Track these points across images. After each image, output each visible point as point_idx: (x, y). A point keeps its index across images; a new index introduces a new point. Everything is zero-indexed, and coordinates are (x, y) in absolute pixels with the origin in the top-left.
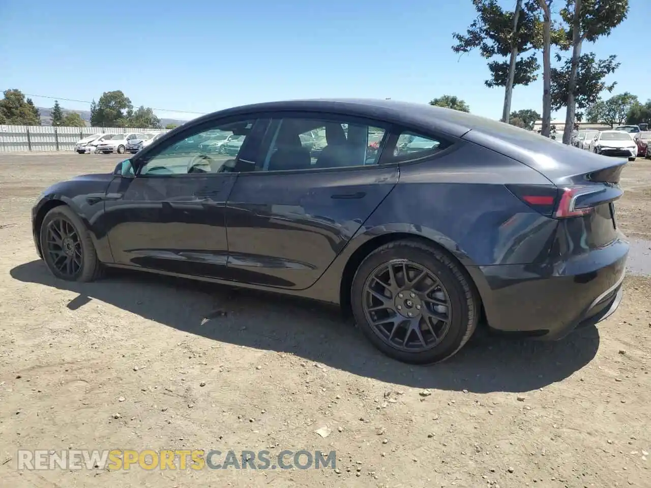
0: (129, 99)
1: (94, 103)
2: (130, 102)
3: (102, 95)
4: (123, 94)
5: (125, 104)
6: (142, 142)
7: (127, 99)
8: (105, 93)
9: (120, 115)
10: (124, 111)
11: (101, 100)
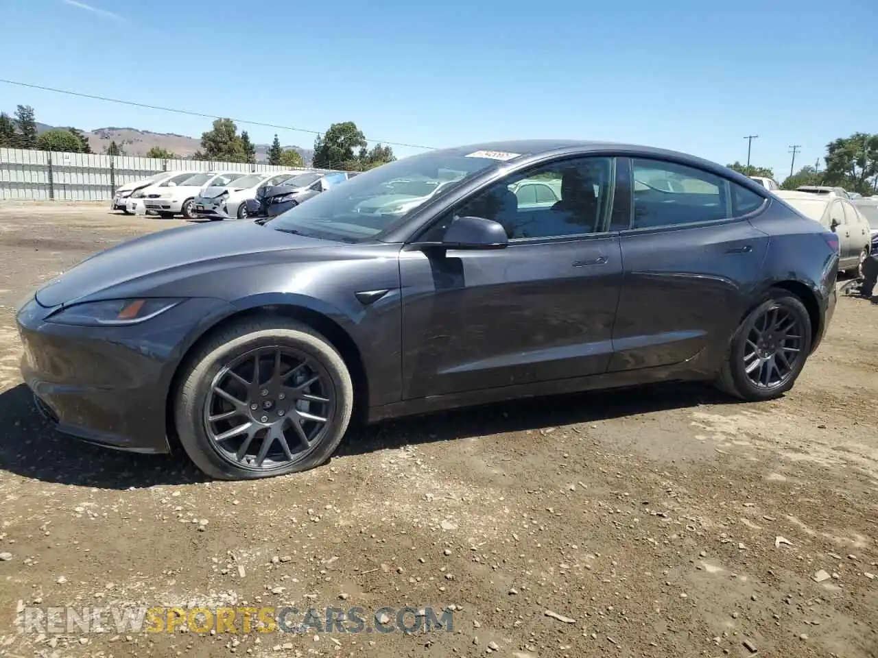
0: (362, 134)
1: (319, 138)
2: (364, 138)
3: (330, 128)
4: (355, 127)
5: (357, 140)
6: (226, 192)
7: (360, 135)
8: (333, 125)
9: (349, 154)
10: (356, 151)
11: (328, 134)
